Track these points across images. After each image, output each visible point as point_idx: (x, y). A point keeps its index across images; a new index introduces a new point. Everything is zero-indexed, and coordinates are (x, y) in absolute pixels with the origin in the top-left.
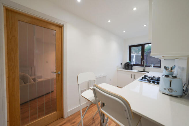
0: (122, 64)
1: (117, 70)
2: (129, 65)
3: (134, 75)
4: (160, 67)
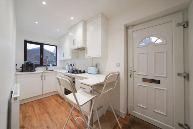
0: (16, 65)
1: (15, 75)
2: (33, 65)
3: (44, 76)
4: (56, 65)
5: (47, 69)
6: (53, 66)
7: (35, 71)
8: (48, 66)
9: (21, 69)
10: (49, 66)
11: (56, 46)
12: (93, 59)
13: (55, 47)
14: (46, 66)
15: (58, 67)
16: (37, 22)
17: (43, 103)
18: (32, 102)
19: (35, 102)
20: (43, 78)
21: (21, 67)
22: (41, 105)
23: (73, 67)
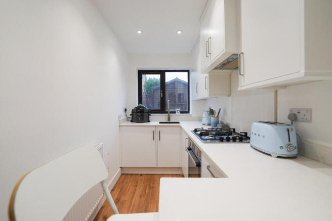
0: (126, 110)
1: (120, 126)
2: (145, 112)
3: (158, 132)
4: (188, 112)
5: (169, 119)
6: (182, 112)
7: (149, 121)
8: (171, 112)
9: (131, 116)
10: (175, 112)
11: (188, 71)
12: (276, 92)
13: (187, 73)
14: (167, 113)
15: (191, 115)
16: (139, 32)
17: (152, 184)
18: (141, 175)
19: (143, 177)
20: (157, 136)
21: (131, 113)
22: (148, 188)
23: (218, 117)
